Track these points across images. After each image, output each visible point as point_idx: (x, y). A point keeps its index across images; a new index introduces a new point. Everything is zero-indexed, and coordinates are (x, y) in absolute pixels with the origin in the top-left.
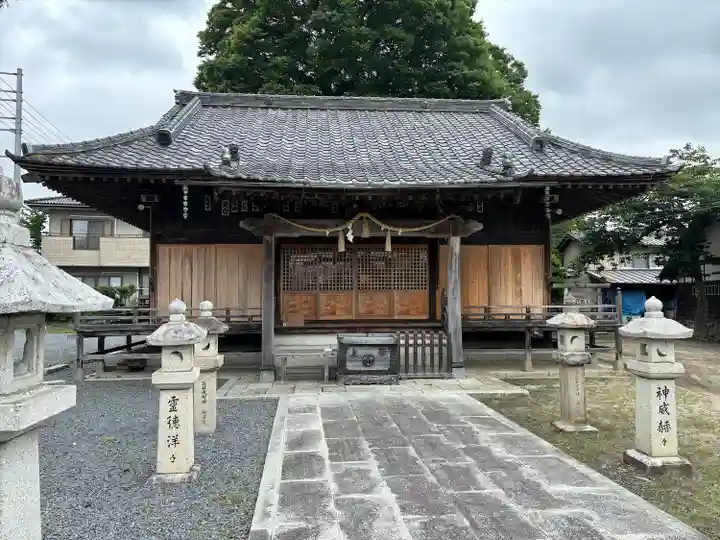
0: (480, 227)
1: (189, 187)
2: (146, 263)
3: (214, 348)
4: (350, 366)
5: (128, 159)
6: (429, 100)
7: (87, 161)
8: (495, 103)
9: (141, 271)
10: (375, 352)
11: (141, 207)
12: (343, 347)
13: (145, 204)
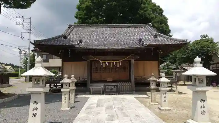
0: (139, 57)
1: (70, 50)
2: (61, 66)
3: (74, 85)
4: (107, 90)
5: (57, 43)
6: (131, 24)
7: (48, 43)
8: (148, 25)
9: (60, 67)
10: (113, 87)
11: (60, 53)
12: (105, 86)
13: (60, 52)
